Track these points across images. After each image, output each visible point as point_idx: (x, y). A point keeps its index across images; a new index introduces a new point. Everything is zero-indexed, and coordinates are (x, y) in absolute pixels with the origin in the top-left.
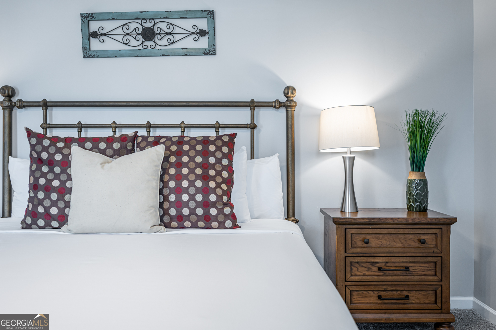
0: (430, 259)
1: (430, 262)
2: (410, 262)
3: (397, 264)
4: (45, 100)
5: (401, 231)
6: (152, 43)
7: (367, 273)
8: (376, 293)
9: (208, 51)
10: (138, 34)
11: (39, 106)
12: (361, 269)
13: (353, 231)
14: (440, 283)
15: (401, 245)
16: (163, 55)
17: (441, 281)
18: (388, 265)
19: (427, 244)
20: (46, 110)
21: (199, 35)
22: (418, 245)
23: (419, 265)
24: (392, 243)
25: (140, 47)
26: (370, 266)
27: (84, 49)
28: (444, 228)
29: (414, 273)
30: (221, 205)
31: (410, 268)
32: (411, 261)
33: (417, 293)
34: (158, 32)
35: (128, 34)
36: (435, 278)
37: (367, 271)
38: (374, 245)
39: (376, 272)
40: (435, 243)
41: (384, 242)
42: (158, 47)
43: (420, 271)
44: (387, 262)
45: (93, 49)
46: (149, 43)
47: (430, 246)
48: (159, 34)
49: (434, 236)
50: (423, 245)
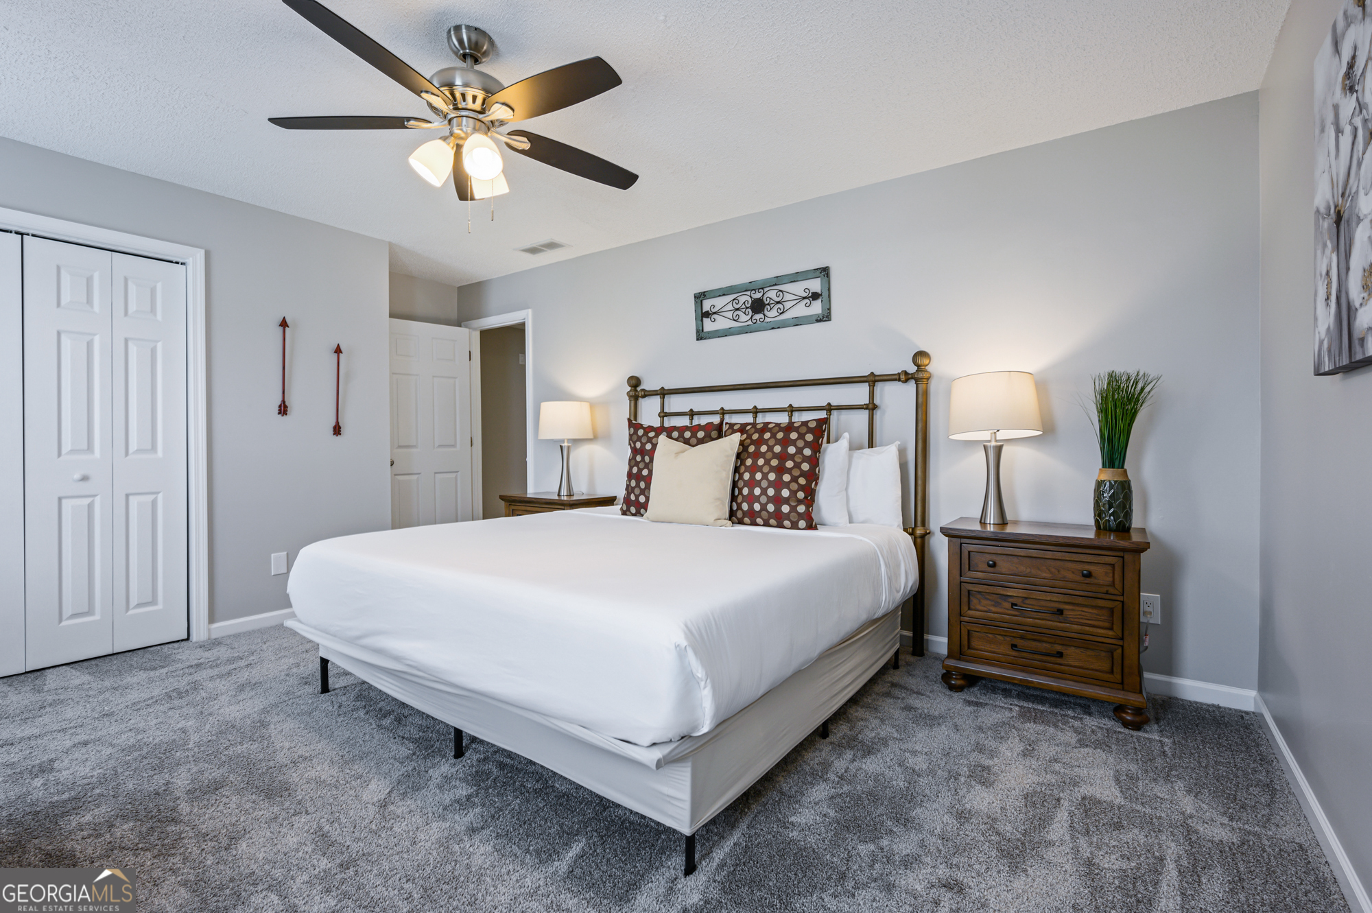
0: (1100, 603)
1: (1102, 608)
2: (1065, 603)
3: (1043, 603)
4: (663, 388)
5: (1049, 555)
6: (761, 316)
7: (993, 609)
8: (1008, 639)
9: (821, 318)
10: (747, 308)
11: (657, 395)
12: (984, 602)
13: (972, 547)
14: (1120, 643)
15: (1050, 575)
16: (773, 328)
17: (1122, 639)
18: (1027, 601)
19: (1095, 578)
20: (664, 398)
21: (811, 299)
22: (1079, 578)
23: (1080, 609)
24: (1034, 572)
25: (750, 323)
26: (999, 601)
27: (698, 331)
28: (1128, 557)
29: (1072, 620)
30: (795, 502)
31: (1065, 612)
32: (1066, 600)
33: (1078, 651)
34: (767, 302)
35: (737, 309)
36: (1110, 633)
37: (994, 606)
38: (1004, 570)
39: (1008, 609)
40: (1111, 579)
41: (1022, 568)
42: (768, 320)
43: (1081, 618)
44: (1026, 598)
45: (706, 329)
46: (758, 316)
47: (1101, 582)
48: (768, 304)
49: (1109, 569)
50: (1088, 580)
